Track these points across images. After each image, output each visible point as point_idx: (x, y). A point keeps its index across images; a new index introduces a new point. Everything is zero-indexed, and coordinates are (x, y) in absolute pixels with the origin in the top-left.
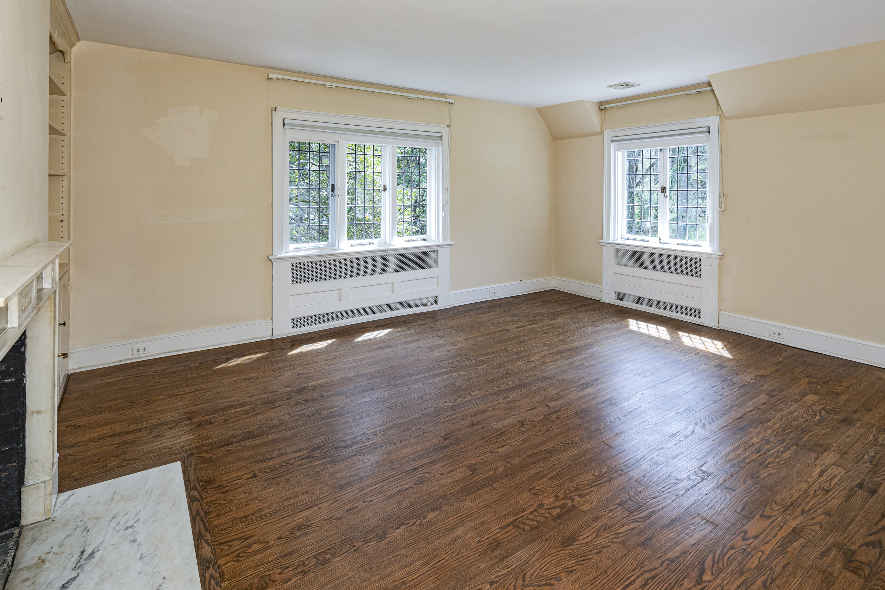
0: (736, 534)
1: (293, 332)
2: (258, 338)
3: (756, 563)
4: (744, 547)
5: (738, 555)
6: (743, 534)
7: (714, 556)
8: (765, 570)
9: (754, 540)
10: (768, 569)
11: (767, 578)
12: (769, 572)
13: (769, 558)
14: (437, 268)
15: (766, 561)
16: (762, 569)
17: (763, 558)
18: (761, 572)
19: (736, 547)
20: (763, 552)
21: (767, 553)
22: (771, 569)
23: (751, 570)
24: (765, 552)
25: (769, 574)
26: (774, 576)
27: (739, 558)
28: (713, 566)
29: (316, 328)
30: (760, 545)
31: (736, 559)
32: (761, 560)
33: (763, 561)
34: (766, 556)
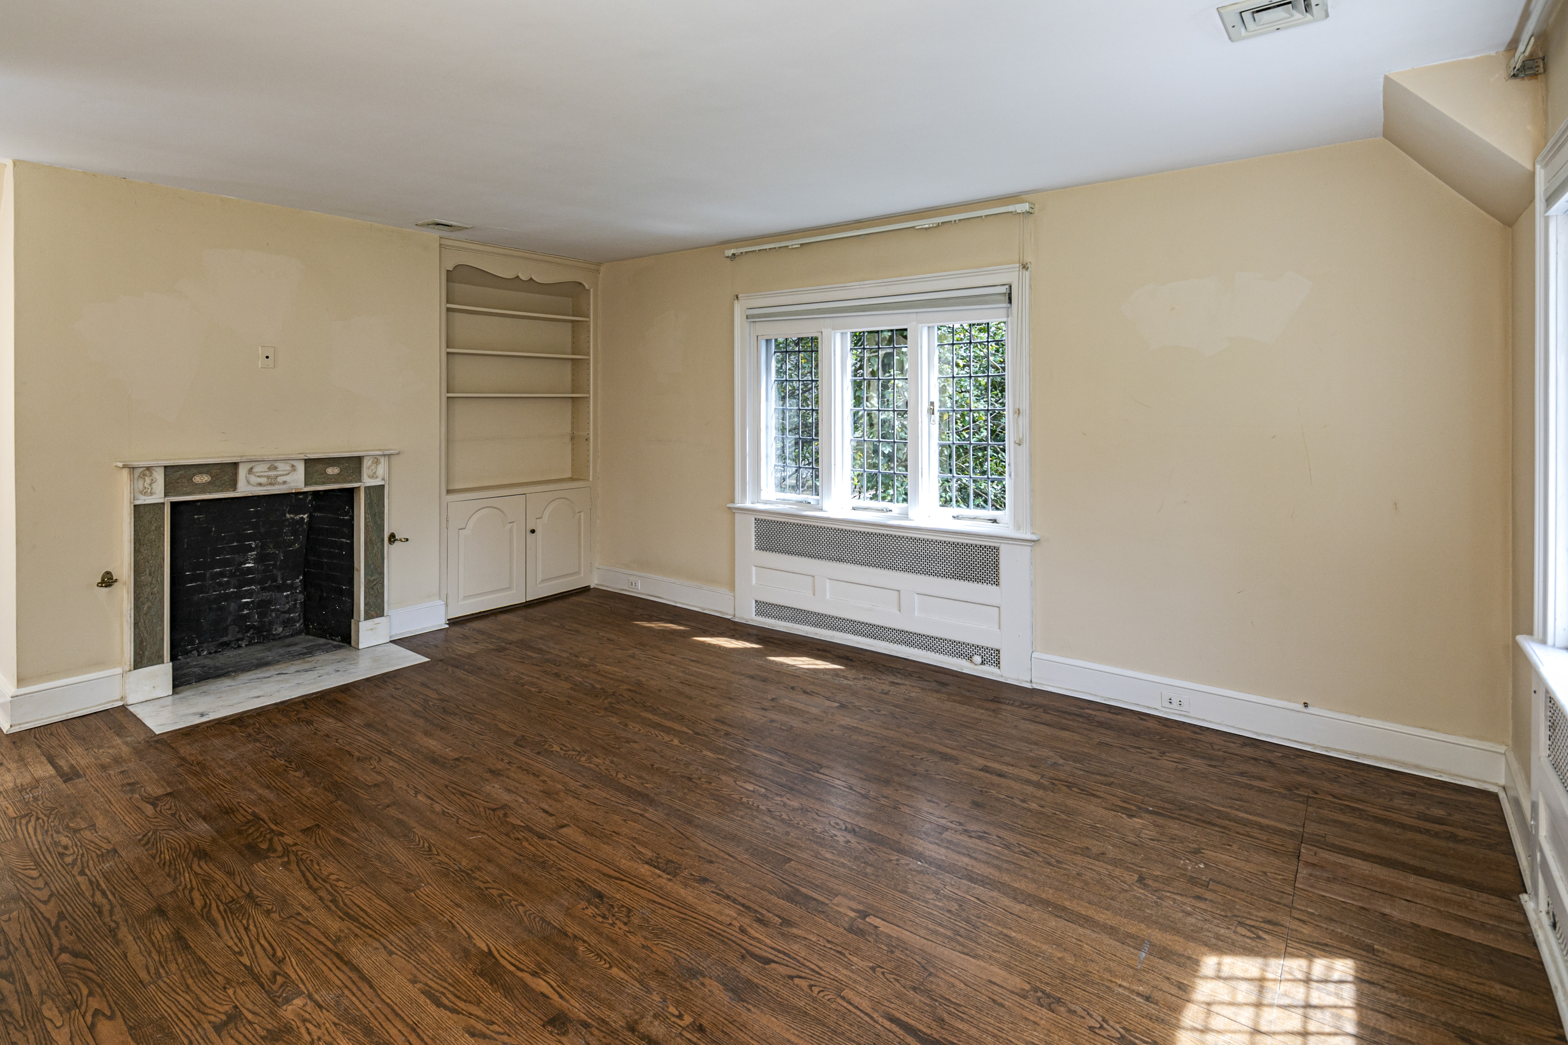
0: (113, 1005)
1: (755, 621)
2: (721, 612)
3: (47, 1013)
4: (83, 1008)
5: (75, 997)
6: (109, 1014)
7: (92, 971)
8: (28, 1020)
9: (89, 1023)
10: (27, 1024)
11: (14, 1018)
12: (22, 1023)
13: (45, 1032)
14: (998, 588)
15: (41, 1026)
16: (32, 1018)
17: (49, 1026)
18: (30, 1014)
19: (90, 999)
20: (58, 1028)
21: (54, 1034)
22: (24, 1027)
23: (41, 1005)
24: (57, 1030)
25: (18, 1022)
26: (11, 1027)
27: (69, 997)
28: (76, 967)
29: (784, 627)
30: (73, 1028)
31: (70, 993)
32: (47, 1022)
33: (44, 1022)
34: (49, 1030)
